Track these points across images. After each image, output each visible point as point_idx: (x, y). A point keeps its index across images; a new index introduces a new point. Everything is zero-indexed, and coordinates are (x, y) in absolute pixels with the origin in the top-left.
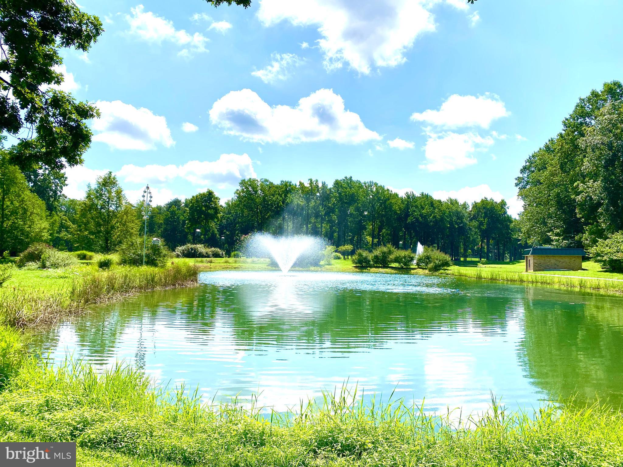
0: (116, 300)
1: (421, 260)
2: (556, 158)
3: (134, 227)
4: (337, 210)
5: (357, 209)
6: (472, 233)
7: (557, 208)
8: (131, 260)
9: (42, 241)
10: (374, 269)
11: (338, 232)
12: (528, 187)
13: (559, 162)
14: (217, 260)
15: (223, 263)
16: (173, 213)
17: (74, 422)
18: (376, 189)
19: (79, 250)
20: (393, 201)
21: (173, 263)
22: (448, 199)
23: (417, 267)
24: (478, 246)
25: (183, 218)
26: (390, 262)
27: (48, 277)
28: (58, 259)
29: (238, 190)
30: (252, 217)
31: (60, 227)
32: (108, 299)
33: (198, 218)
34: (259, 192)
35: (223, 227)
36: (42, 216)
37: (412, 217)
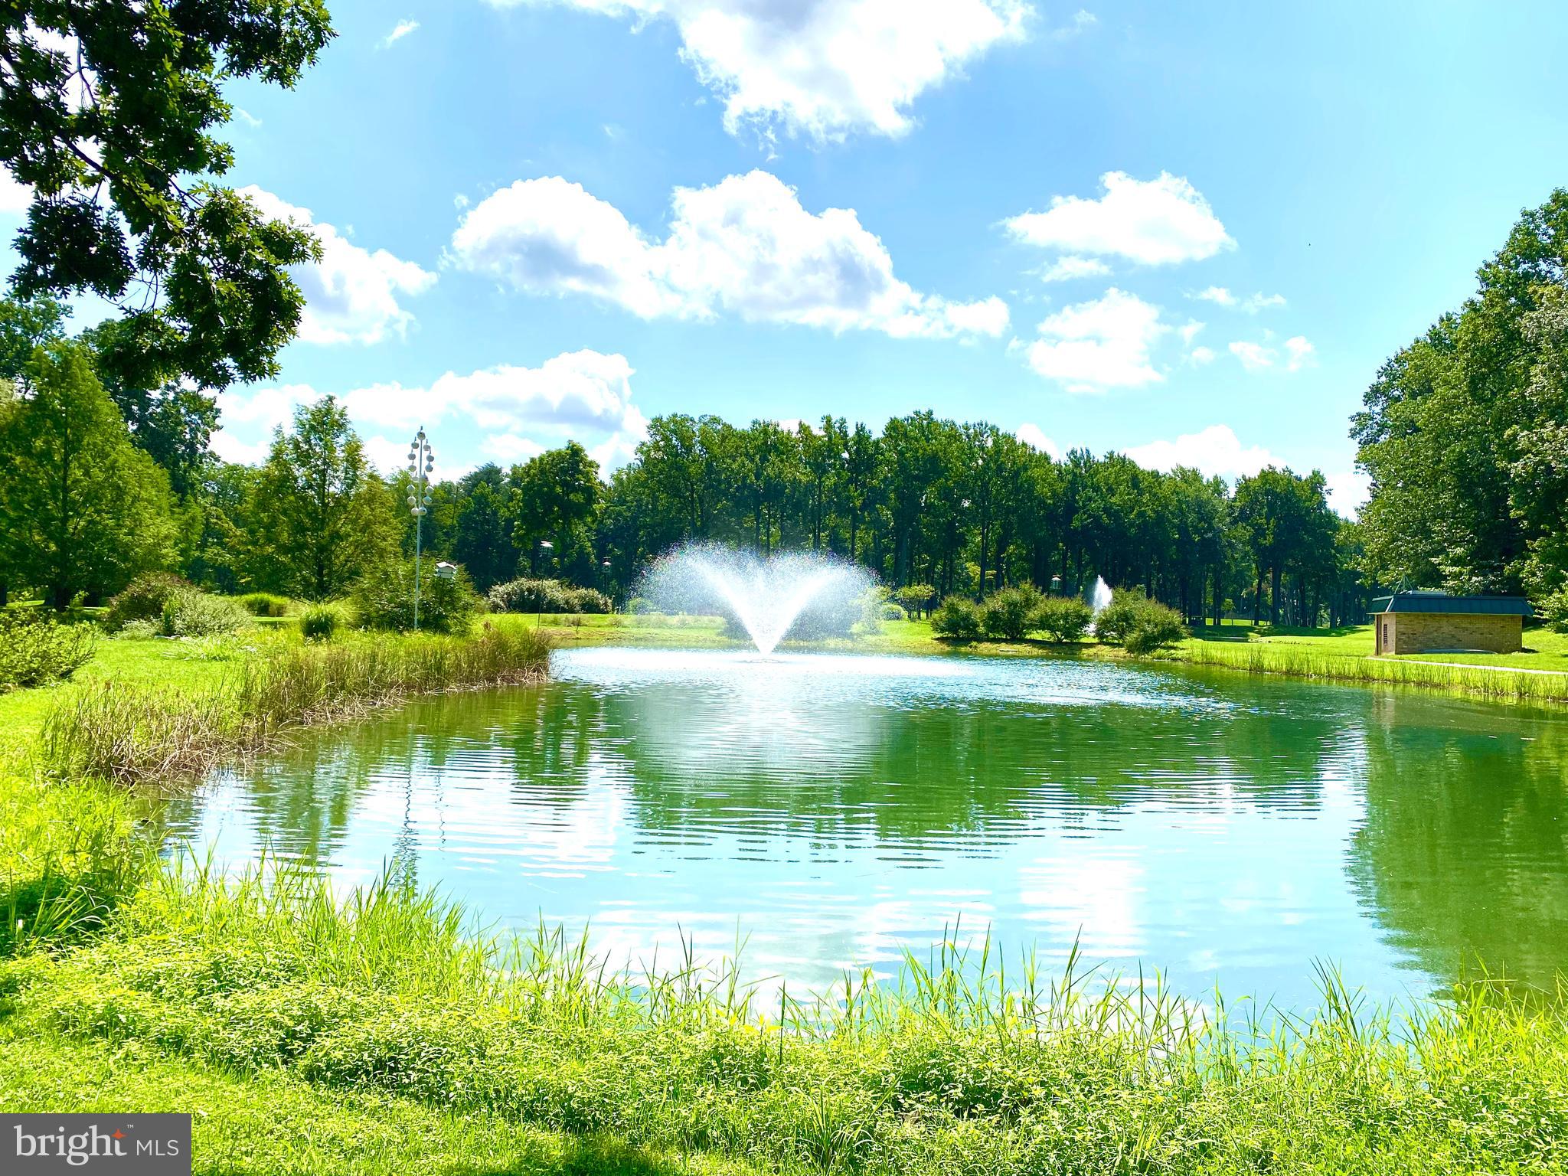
0: (350, 715)
1: (1109, 622)
2: (1460, 364)
3: (390, 535)
4: (892, 495)
5: (946, 494)
6: (1236, 556)
7: (1459, 492)
8: (383, 616)
9: (161, 567)
10: (988, 645)
11: (896, 551)
12: (1383, 438)
13: (1466, 374)
14: (593, 619)
15: (607, 626)
16: (482, 501)
17: (286, 1018)
18: (995, 442)
19: (252, 591)
20: (1036, 473)
21: (487, 626)
22: (1175, 468)
23: (1096, 640)
24: (1250, 589)
25: (507, 514)
26: (1028, 629)
27: (180, 657)
28: (203, 613)
29: (643, 444)
30: (679, 511)
31: (203, 536)
32: (332, 712)
33: (545, 514)
34: (698, 448)
35: (606, 535)
36: (160, 507)
37: (1084, 513)
